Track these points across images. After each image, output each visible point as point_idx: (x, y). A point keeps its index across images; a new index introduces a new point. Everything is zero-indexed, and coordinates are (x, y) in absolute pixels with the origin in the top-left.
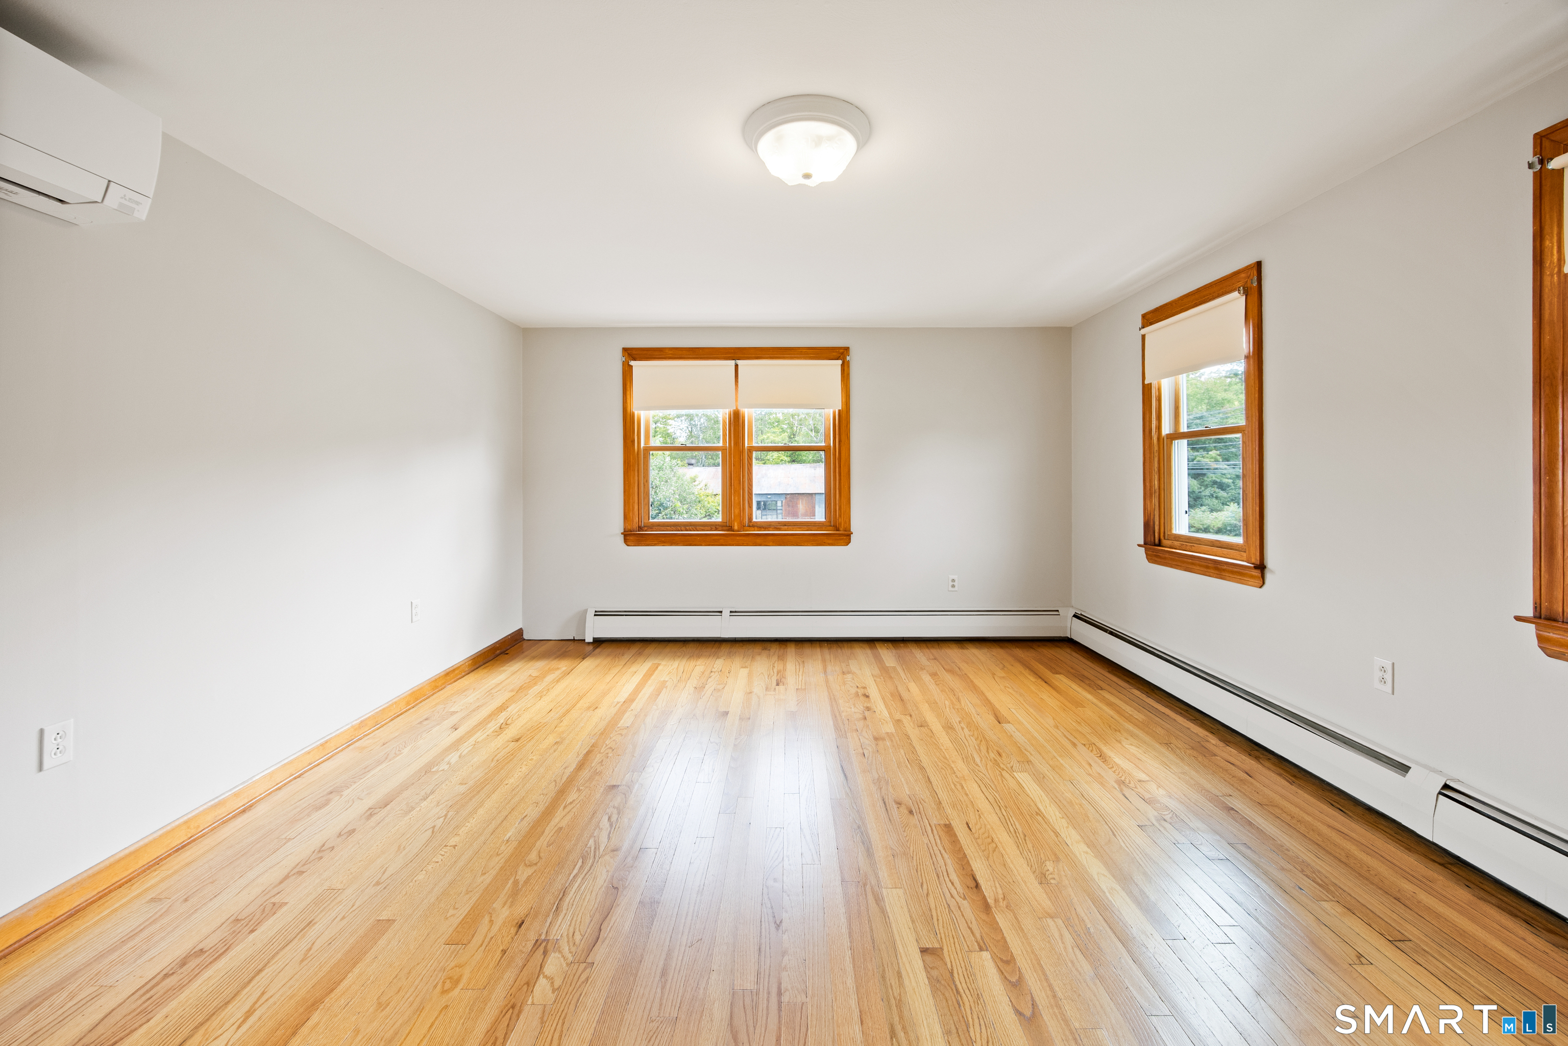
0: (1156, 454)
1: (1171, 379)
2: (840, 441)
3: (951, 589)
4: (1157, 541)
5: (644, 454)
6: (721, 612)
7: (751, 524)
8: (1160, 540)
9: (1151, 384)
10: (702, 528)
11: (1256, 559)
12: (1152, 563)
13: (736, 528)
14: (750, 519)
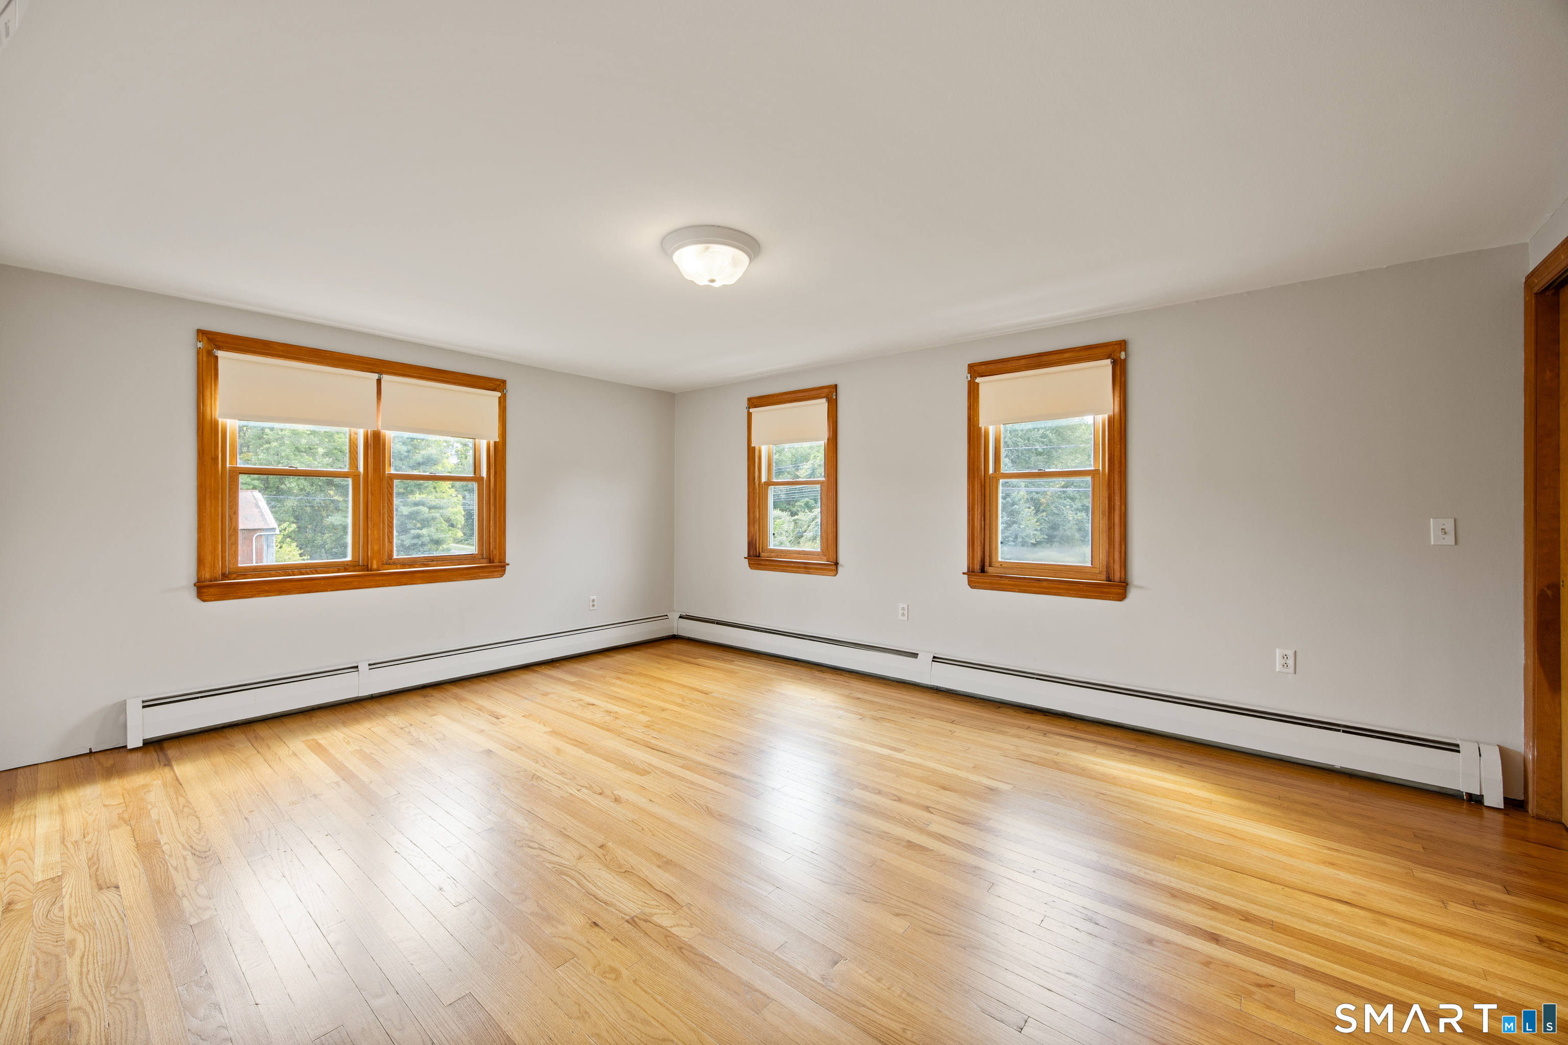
0: (758, 495)
1: (767, 446)
2: (495, 473)
3: (591, 608)
4: (758, 554)
5: (230, 478)
6: (357, 667)
7: (391, 562)
8: (759, 553)
9: (755, 447)
10: (325, 569)
11: (833, 559)
12: (754, 569)
13: (375, 566)
14: (390, 555)
